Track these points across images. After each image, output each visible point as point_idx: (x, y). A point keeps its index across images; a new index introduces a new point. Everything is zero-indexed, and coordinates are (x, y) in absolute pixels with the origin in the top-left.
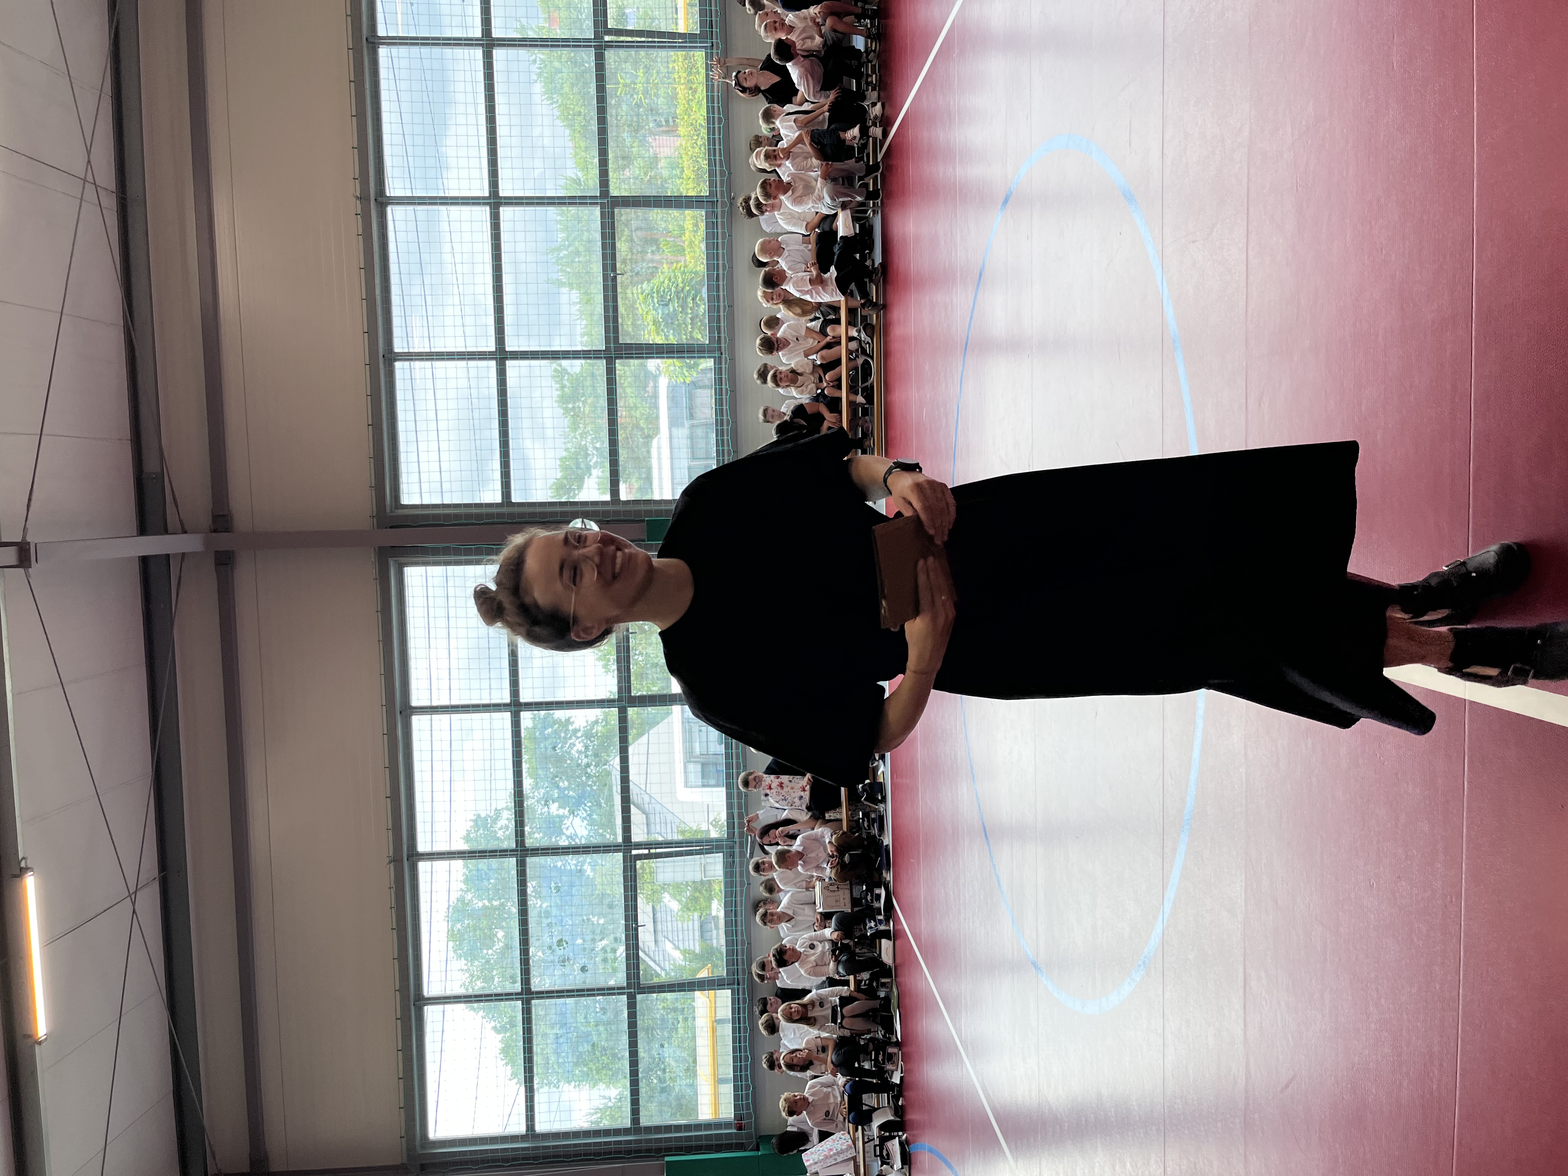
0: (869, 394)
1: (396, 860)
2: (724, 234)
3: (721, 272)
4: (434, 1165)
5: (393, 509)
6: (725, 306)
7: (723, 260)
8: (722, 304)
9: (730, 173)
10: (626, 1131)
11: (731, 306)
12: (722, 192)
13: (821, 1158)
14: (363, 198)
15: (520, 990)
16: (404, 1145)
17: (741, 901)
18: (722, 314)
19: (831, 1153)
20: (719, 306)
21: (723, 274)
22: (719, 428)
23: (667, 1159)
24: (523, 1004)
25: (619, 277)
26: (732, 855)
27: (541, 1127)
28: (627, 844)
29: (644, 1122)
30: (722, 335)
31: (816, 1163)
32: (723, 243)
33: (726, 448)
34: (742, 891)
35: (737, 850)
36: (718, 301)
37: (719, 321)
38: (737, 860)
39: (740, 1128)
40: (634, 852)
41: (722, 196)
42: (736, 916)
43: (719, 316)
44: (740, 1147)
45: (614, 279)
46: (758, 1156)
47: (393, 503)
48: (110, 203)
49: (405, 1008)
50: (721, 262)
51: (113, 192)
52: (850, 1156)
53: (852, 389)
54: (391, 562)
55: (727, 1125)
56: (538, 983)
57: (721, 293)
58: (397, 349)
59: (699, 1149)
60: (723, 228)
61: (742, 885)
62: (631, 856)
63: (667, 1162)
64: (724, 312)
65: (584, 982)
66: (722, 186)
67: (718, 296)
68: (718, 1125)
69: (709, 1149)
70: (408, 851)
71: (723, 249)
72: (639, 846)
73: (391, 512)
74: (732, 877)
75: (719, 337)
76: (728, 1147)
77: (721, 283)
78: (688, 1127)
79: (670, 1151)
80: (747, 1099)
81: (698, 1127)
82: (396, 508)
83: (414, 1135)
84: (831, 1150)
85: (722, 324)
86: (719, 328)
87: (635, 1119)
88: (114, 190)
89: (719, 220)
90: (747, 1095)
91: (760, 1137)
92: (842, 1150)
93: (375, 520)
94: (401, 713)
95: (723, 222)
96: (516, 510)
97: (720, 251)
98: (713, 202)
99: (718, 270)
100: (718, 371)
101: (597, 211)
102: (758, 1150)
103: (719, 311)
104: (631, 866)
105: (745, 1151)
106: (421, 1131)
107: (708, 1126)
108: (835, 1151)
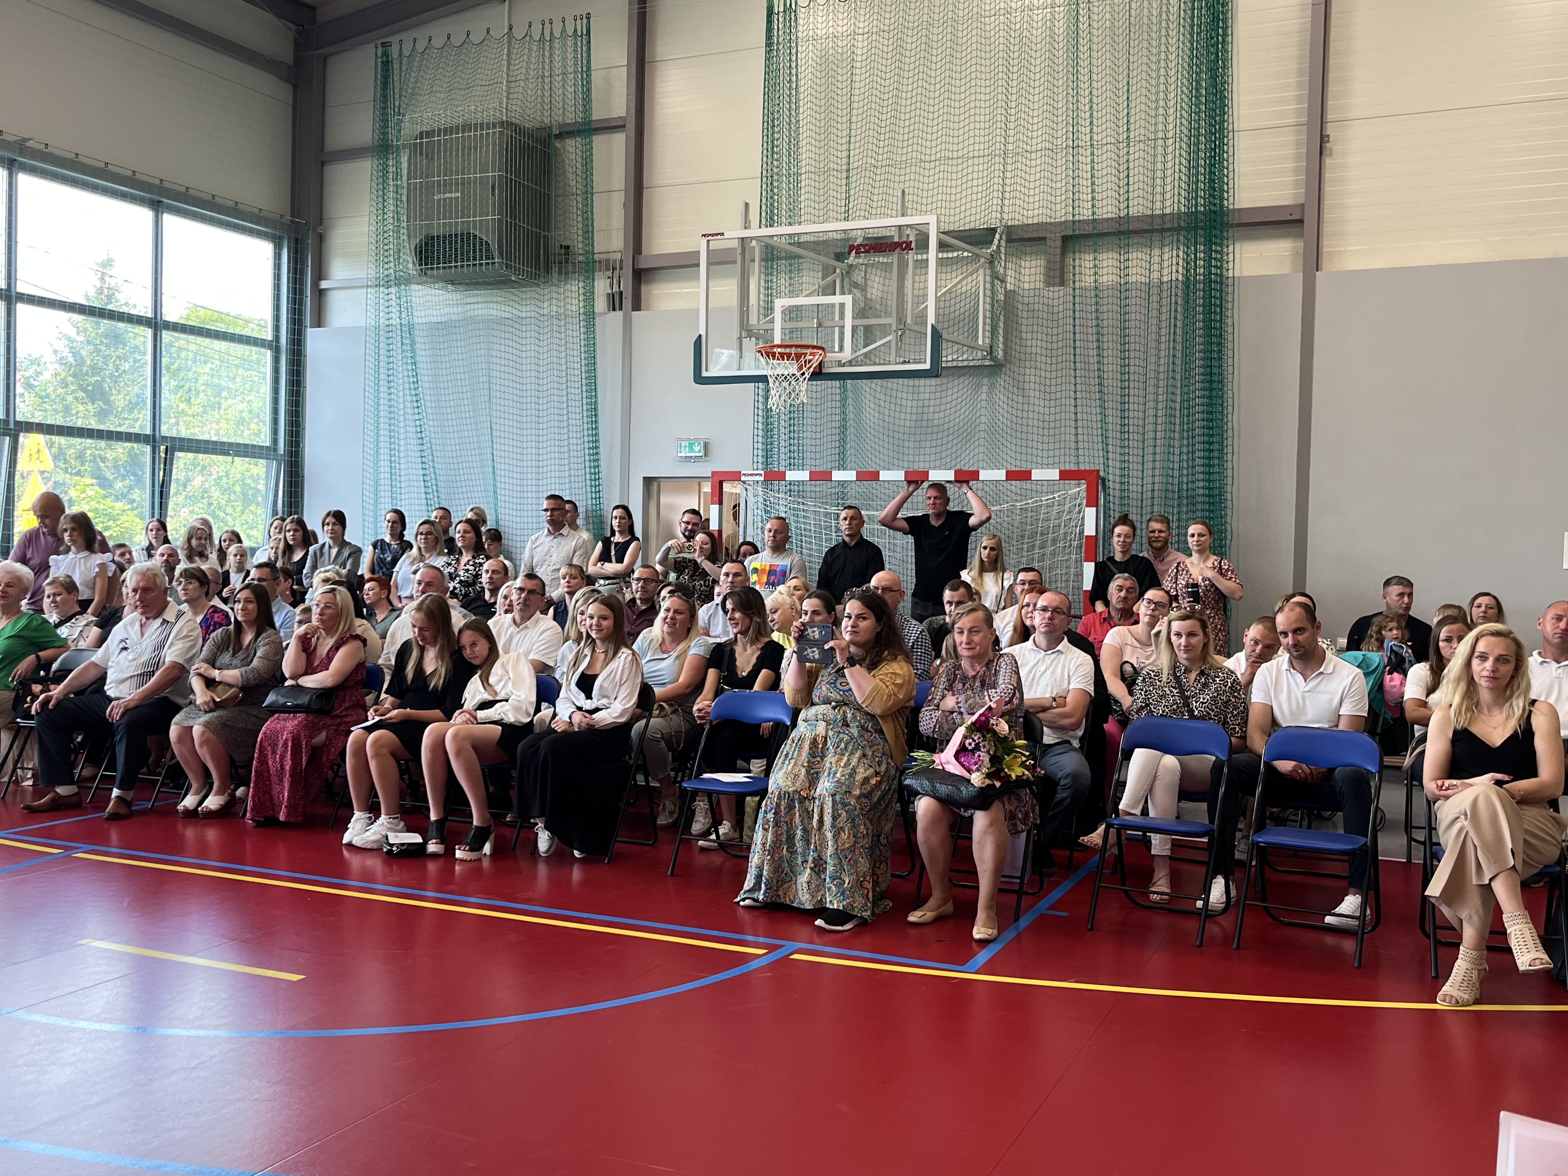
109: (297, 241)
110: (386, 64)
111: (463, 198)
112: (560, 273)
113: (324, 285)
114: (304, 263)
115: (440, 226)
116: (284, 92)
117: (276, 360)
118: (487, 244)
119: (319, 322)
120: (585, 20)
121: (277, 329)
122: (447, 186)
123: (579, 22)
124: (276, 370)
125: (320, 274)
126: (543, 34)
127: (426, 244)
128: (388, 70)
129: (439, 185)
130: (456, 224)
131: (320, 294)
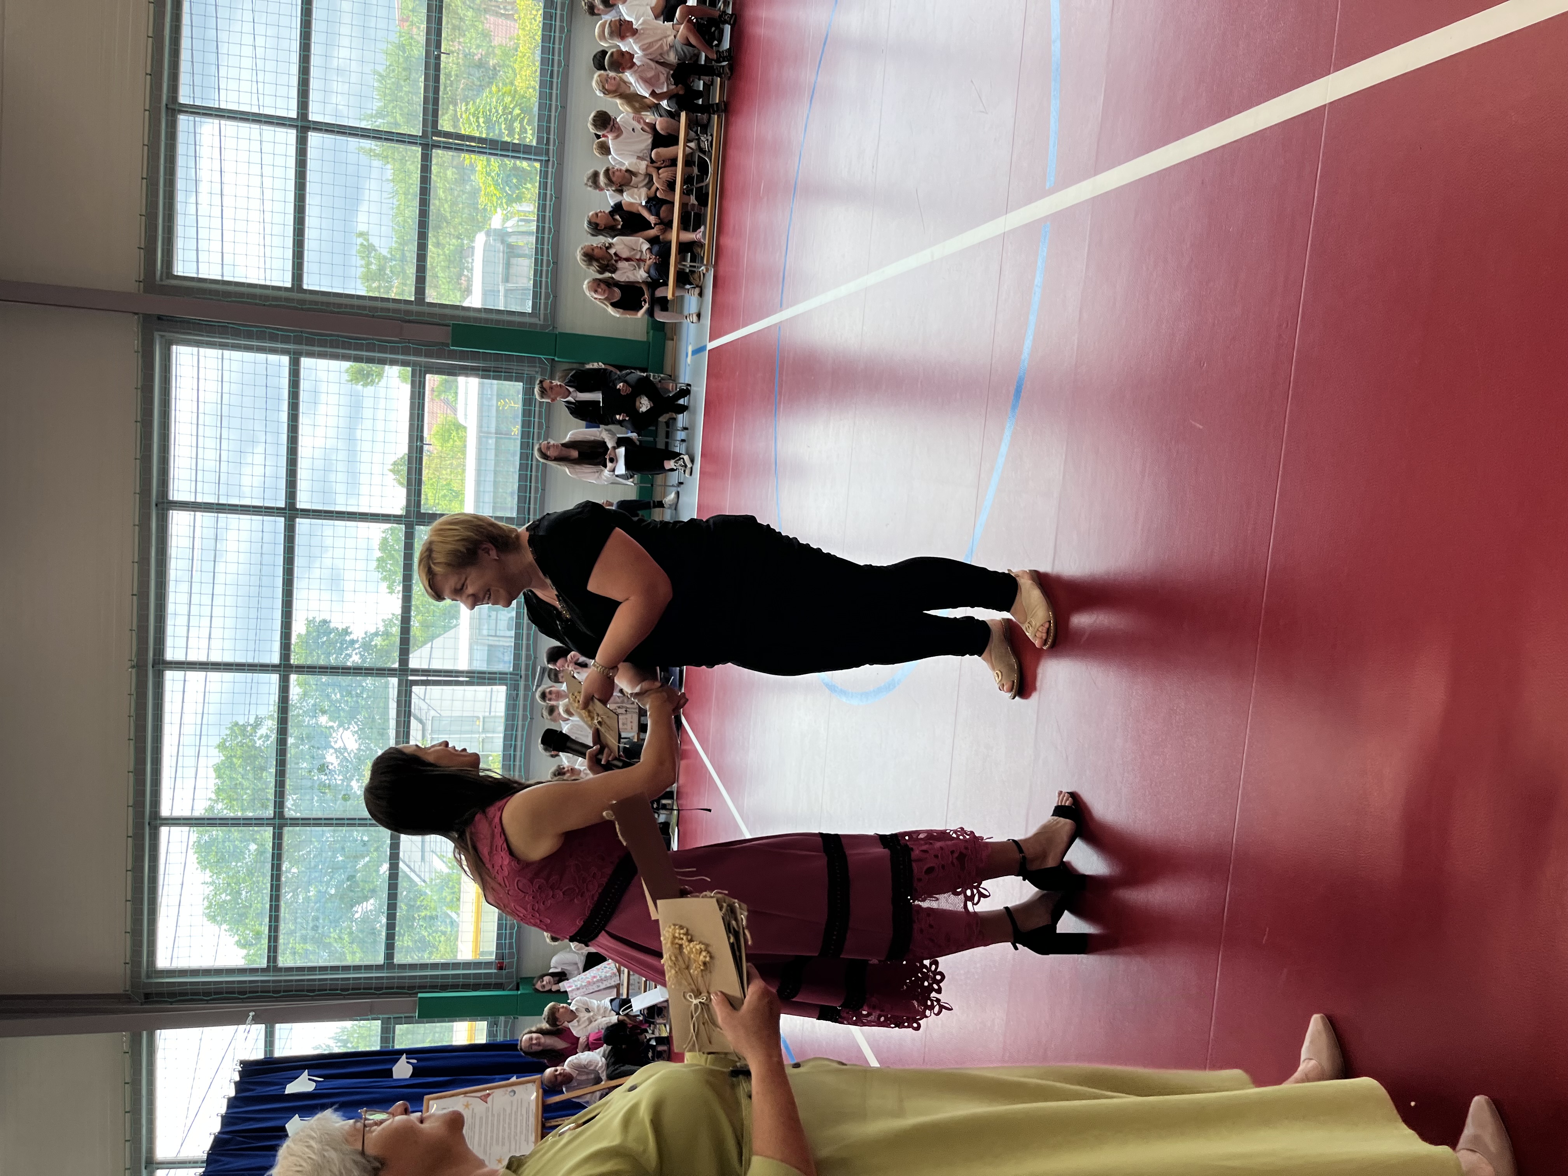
0: (703, 199)
1: (140, 666)
2: (562, 28)
3: (556, 69)
4: (160, 995)
5: (164, 278)
6: (557, 104)
7: (559, 56)
8: (554, 103)
10: (379, 967)
11: (564, 107)
13: (583, 984)
15: (272, 816)
16: (128, 972)
17: (522, 735)
18: (553, 114)
19: (595, 980)
20: (550, 105)
21: (558, 71)
22: (540, 235)
23: (420, 995)
24: (274, 829)
25: (443, 56)
26: (516, 688)
27: (285, 960)
28: (403, 670)
29: (399, 959)
30: (552, 137)
31: (578, 989)
32: (561, 38)
33: (545, 258)
34: (523, 726)
35: (522, 683)
36: (551, 100)
37: (549, 121)
38: (521, 693)
39: (501, 968)
40: (410, 678)
42: (515, 750)
43: (549, 116)
44: (499, 986)
45: (438, 58)
46: (517, 995)
47: (165, 270)
49: (138, 826)
50: (556, 58)
52: (613, 984)
53: (686, 193)
54: (157, 335)
55: (488, 964)
56: (291, 809)
57: (554, 92)
58: (182, 100)
59: (455, 987)
60: (562, 21)
61: (525, 718)
62: (407, 680)
63: (420, 998)
64: (556, 112)
65: (344, 811)
67: (551, 94)
68: (477, 965)
69: (466, 987)
70: (154, 655)
71: (560, 44)
72: (415, 672)
73: (161, 280)
74: (514, 709)
75: (548, 139)
76: (487, 987)
77: (555, 80)
78: (445, 966)
79: (423, 988)
80: (511, 938)
81: (456, 965)
82: (168, 278)
83: (140, 963)
84: (594, 977)
85: (552, 125)
86: (548, 128)
87: (389, 955)
89: (558, 12)
90: (511, 934)
91: (521, 978)
92: (606, 977)
93: (142, 284)
94: (156, 505)
95: (562, 16)
96: (308, 297)
97: (557, 46)
99: (553, 66)
100: (544, 175)
102: (518, 989)
103: (550, 110)
104: (406, 690)
105: (504, 990)
106: (148, 961)
107: (467, 965)
108: (598, 978)
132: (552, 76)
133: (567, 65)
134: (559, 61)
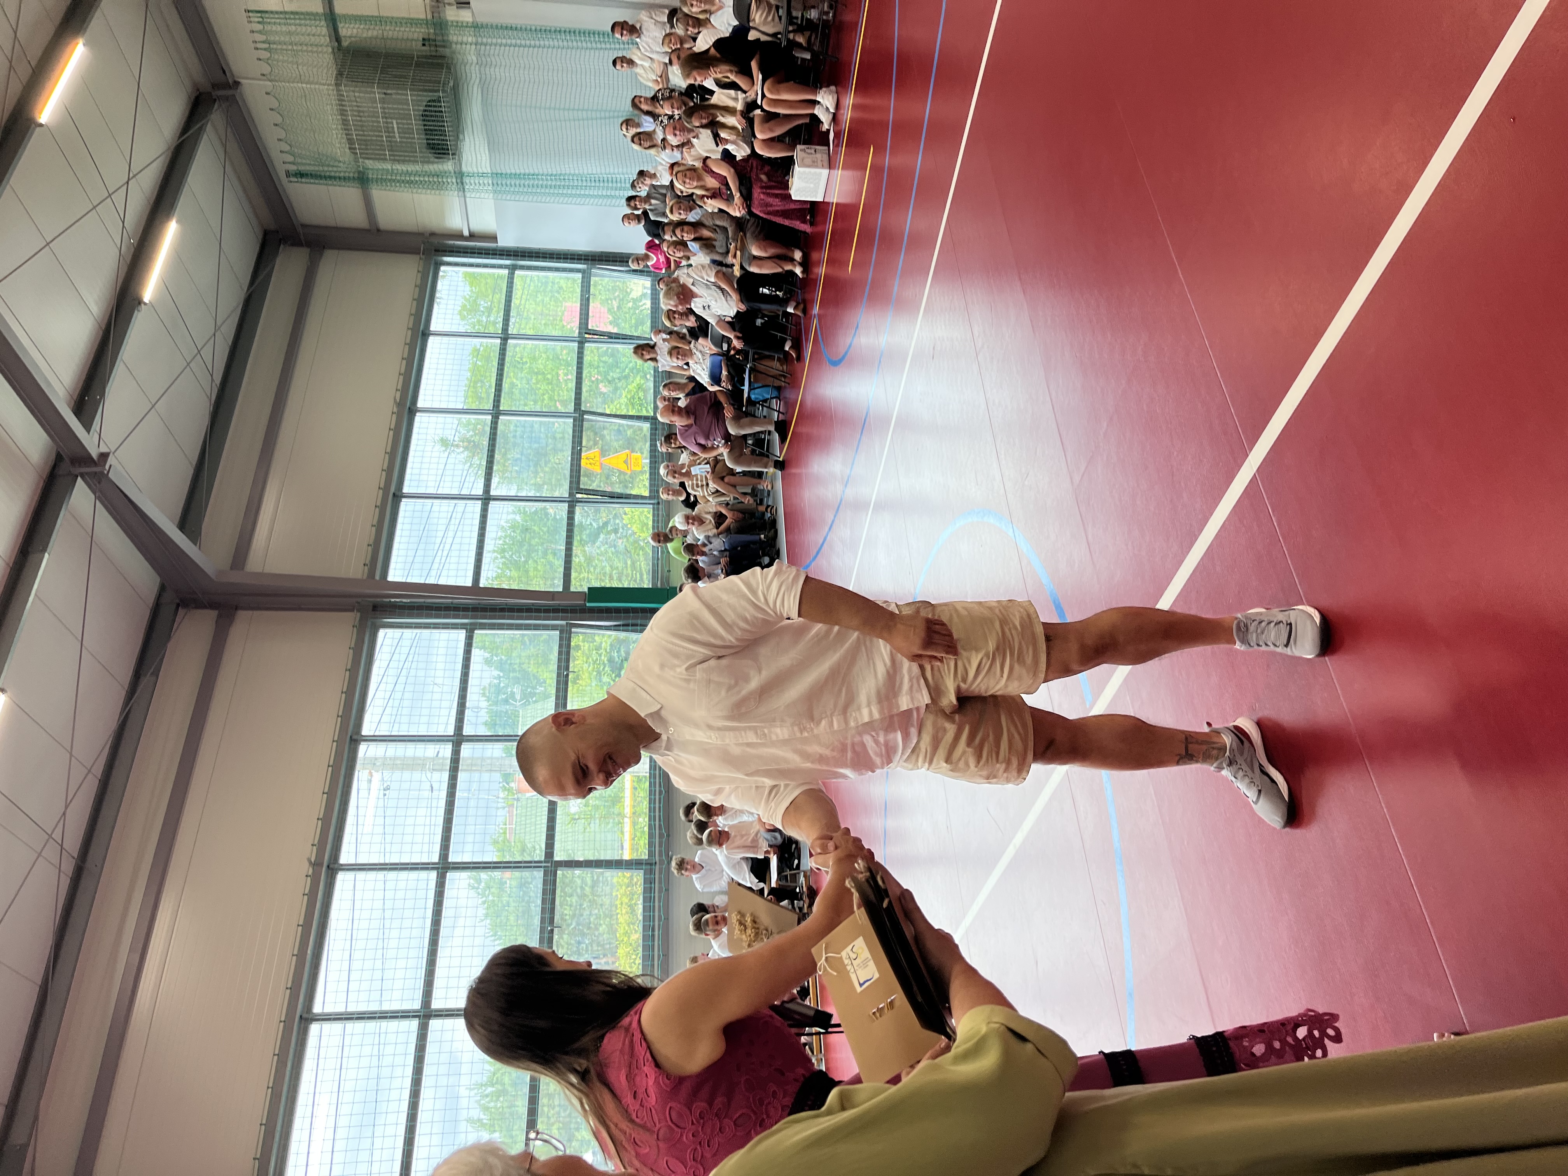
6: (659, 956)
9: (668, 836)
12: (660, 852)
14: (316, 865)
20: (653, 956)
21: (659, 925)
25: (556, 930)
41: (660, 855)
45: (552, 931)
48: (69, 867)
51: (74, 858)
58: (316, 1009)
66: (660, 846)
77: (656, 933)
88: (76, 857)
98: (651, 864)
101: (539, 874)
109: (437, 251)
110: (301, 175)
111: (397, 119)
112: (444, 47)
113: (466, 233)
114: (453, 246)
115: (418, 139)
116: (330, 255)
117: (522, 268)
118: (429, 101)
119: (494, 238)
120: (251, 14)
121: (500, 267)
122: (389, 131)
123: (252, 19)
124: (529, 268)
125: (460, 236)
126: (265, 49)
127: (433, 149)
128: (307, 175)
129: (389, 137)
130: (416, 125)
131: (472, 236)
132: (653, 930)
133: (667, 919)
134: (660, 917)
